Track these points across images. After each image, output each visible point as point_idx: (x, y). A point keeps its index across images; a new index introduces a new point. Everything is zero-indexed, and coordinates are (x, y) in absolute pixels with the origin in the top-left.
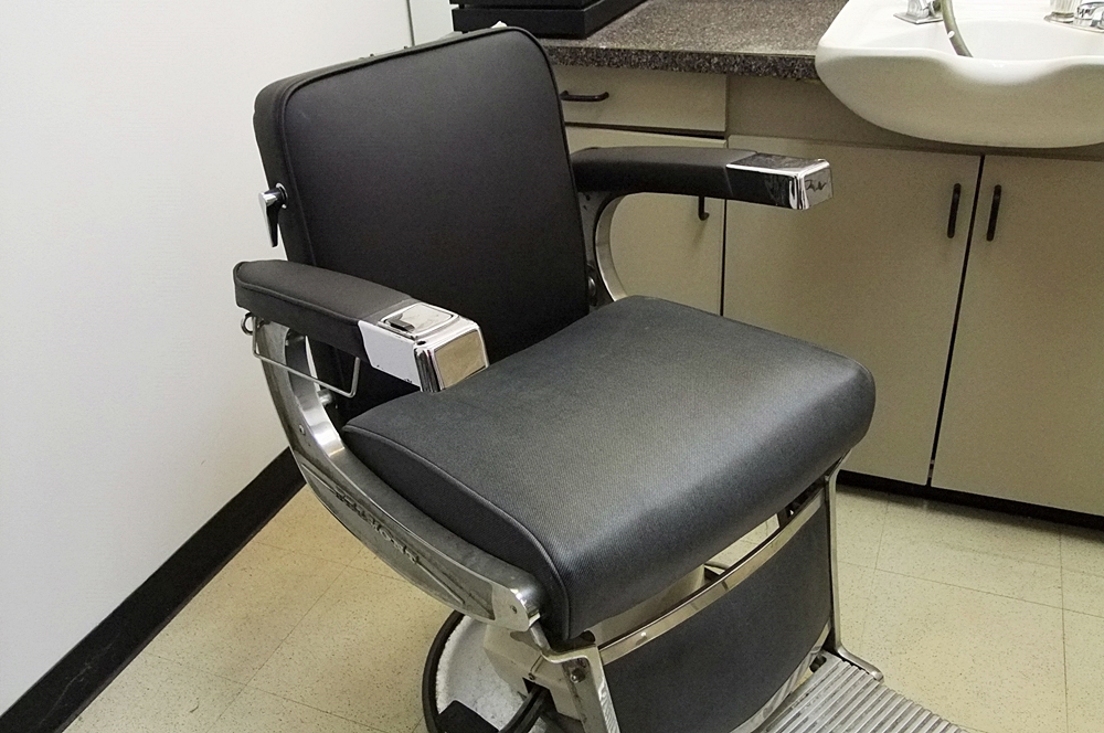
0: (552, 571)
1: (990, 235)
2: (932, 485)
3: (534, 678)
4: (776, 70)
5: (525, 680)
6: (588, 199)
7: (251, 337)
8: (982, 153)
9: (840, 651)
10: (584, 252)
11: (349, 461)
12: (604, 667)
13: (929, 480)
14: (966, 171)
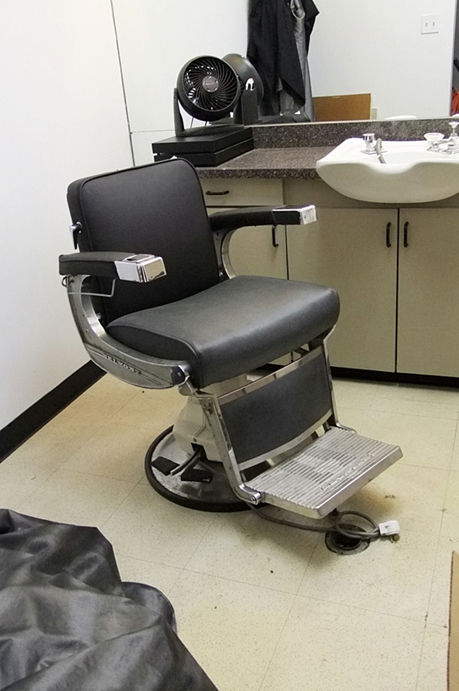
0: (193, 354)
1: (406, 245)
2: (398, 371)
3: (195, 440)
4: (302, 175)
5: (192, 444)
6: (218, 235)
7: (65, 288)
8: (398, 207)
9: (338, 425)
10: (216, 260)
11: (108, 338)
12: (220, 406)
13: (396, 370)
14: (391, 216)
